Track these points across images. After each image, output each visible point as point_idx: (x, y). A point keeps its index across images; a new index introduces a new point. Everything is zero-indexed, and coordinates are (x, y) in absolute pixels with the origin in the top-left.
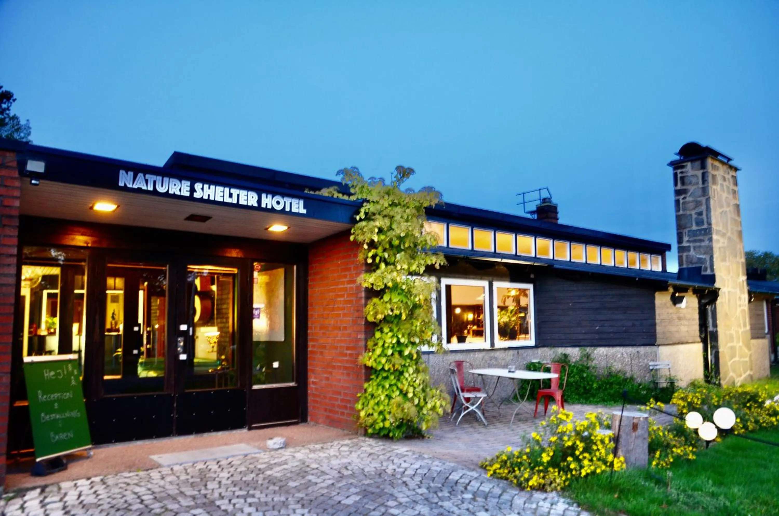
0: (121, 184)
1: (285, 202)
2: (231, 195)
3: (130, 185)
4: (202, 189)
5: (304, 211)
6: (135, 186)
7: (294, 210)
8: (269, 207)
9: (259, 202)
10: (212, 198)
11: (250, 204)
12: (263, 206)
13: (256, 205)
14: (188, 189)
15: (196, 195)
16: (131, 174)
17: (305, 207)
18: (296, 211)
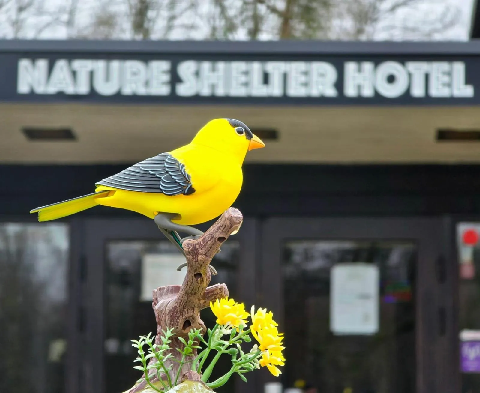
0: (23, 88)
1: (410, 75)
2: (266, 79)
3: (40, 89)
4: (197, 74)
5: (468, 91)
6: (52, 90)
7: (437, 91)
8: (368, 92)
9: (340, 84)
10: (220, 92)
11: (315, 92)
12: (350, 91)
13: (331, 92)
14: (166, 78)
15: (183, 90)
16: (42, 64)
17: (468, 81)
18: (445, 92)
